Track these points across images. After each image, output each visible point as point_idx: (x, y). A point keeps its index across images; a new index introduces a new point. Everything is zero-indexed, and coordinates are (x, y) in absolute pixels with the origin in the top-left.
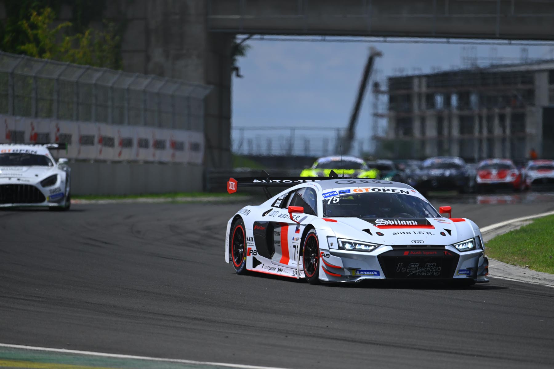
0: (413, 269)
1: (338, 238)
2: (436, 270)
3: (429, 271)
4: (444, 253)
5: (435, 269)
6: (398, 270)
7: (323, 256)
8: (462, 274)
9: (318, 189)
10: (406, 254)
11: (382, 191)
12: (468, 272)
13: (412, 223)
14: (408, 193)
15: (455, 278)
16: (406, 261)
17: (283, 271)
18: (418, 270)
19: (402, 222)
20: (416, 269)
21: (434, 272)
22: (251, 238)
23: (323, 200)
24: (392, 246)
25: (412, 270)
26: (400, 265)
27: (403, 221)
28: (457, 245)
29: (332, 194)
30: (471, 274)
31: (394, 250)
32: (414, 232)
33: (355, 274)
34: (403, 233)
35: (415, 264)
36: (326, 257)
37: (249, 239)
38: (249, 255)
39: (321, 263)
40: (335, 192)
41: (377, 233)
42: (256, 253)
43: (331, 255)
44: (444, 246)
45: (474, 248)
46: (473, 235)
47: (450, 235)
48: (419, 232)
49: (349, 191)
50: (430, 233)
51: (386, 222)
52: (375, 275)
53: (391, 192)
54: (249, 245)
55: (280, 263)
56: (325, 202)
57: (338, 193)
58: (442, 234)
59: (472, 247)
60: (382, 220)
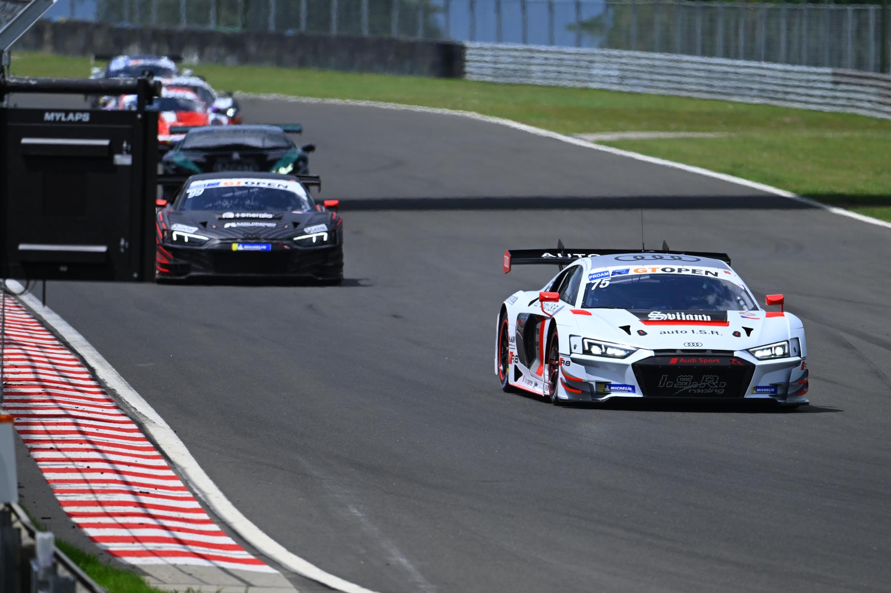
0: (684, 384)
1: (583, 339)
2: (718, 386)
3: (707, 387)
4: (731, 361)
5: (716, 384)
6: (662, 384)
7: (563, 364)
8: (762, 392)
9: (587, 267)
10: (673, 361)
11: (676, 272)
12: (773, 390)
13: (703, 318)
15: (747, 397)
16: (674, 372)
17: (538, 386)
18: (691, 385)
19: (687, 316)
20: (688, 384)
21: (715, 388)
22: (513, 337)
23: (587, 283)
24: (654, 350)
25: (681, 385)
26: (664, 378)
27: (690, 315)
28: (756, 350)
29: (602, 274)
30: (779, 392)
31: (656, 356)
32: (693, 331)
33: (604, 390)
35: (685, 377)
36: (566, 365)
37: (512, 339)
38: (511, 362)
39: (561, 375)
40: (606, 272)
41: (639, 331)
42: (517, 359)
43: (571, 363)
44: (733, 352)
45: (784, 355)
46: (787, 335)
47: (748, 334)
48: (701, 331)
49: (627, 271)
50: (717, 332)
51: (664, 317)
52: (629, 391)
53: (690, 273)
54: (511, 348)
55: (536, 375)
56: (589, 286)
57: (611, 274)
58: (737, 334)
59: (782, 354)
60: (659, 313)
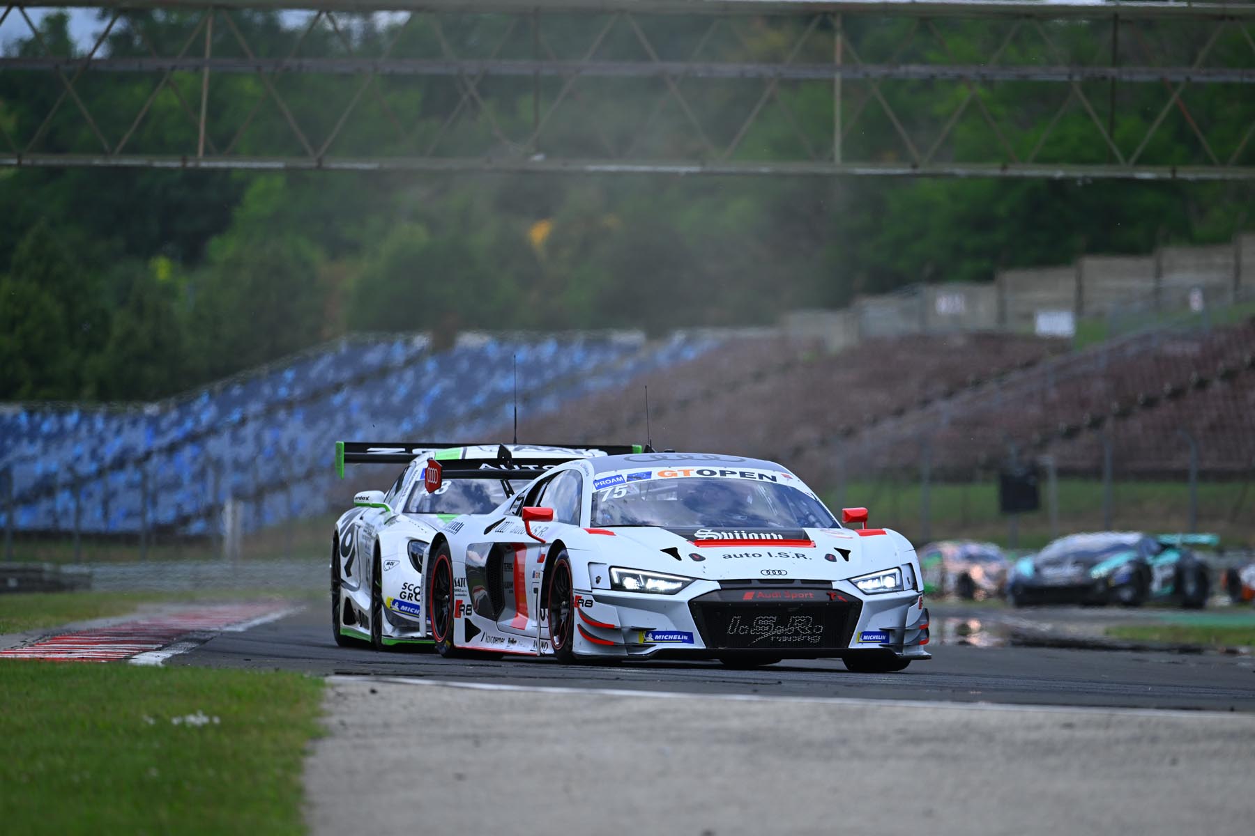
0: (763, 628)
1: (610, 567)
2: (812, 631)
3: (797, 633)
4: (830, 595)
5: (809, 629)
6: (732, 630)
7: (581, 605)
8: (870, 640)
9: (587, 472)
10: (748, 596)
11: (718, 475)
12: (884, 637)
13: (772, 536)
14: (774, 478)
15: (853, 647)
16: (751, 611)
17: (516, 644)
18: (774, 630)
19: (751, 535)
20: (770, 629)
21: (807, 635)
22: (462, 579)
23: (593, 494)
24: (719, 581)
25: (761, 631)
26: (736, 620)
27: (754, 533)
28: (860, 581)
29: (613, 480)
30: (892, 641)
31: (722, 589)
32: (769, 553)
33: (645, 640)
34: (745, 556)
35: (766, 619)
36: (586, 606)
37: (457, 581)
38: (458, 615)
39: (577, 620)
40: (619, 476)
41: (691, 556)
42: (471, 610)
43: (595, 602)
44: (830, 582)
45: (897, 589)
46: (898, 560)
47: (847, 559)
48: (779, 554)
49: (649, 474)
50: (803, 556)
51: (717, 536)
52: (684, 641)
53: (737, 477)
54: (459, 595)
55: (512, 628)
56: (596, 497)
57: (626, 479)
58: (830, 558)
59: (894, 586)
60: (709, 531)
